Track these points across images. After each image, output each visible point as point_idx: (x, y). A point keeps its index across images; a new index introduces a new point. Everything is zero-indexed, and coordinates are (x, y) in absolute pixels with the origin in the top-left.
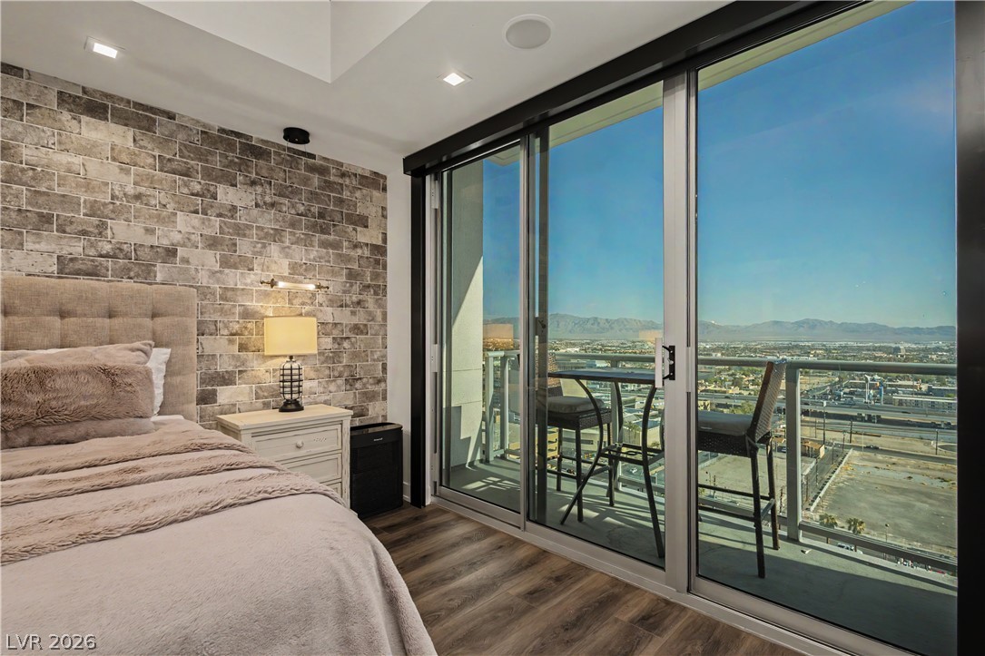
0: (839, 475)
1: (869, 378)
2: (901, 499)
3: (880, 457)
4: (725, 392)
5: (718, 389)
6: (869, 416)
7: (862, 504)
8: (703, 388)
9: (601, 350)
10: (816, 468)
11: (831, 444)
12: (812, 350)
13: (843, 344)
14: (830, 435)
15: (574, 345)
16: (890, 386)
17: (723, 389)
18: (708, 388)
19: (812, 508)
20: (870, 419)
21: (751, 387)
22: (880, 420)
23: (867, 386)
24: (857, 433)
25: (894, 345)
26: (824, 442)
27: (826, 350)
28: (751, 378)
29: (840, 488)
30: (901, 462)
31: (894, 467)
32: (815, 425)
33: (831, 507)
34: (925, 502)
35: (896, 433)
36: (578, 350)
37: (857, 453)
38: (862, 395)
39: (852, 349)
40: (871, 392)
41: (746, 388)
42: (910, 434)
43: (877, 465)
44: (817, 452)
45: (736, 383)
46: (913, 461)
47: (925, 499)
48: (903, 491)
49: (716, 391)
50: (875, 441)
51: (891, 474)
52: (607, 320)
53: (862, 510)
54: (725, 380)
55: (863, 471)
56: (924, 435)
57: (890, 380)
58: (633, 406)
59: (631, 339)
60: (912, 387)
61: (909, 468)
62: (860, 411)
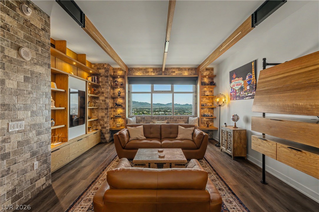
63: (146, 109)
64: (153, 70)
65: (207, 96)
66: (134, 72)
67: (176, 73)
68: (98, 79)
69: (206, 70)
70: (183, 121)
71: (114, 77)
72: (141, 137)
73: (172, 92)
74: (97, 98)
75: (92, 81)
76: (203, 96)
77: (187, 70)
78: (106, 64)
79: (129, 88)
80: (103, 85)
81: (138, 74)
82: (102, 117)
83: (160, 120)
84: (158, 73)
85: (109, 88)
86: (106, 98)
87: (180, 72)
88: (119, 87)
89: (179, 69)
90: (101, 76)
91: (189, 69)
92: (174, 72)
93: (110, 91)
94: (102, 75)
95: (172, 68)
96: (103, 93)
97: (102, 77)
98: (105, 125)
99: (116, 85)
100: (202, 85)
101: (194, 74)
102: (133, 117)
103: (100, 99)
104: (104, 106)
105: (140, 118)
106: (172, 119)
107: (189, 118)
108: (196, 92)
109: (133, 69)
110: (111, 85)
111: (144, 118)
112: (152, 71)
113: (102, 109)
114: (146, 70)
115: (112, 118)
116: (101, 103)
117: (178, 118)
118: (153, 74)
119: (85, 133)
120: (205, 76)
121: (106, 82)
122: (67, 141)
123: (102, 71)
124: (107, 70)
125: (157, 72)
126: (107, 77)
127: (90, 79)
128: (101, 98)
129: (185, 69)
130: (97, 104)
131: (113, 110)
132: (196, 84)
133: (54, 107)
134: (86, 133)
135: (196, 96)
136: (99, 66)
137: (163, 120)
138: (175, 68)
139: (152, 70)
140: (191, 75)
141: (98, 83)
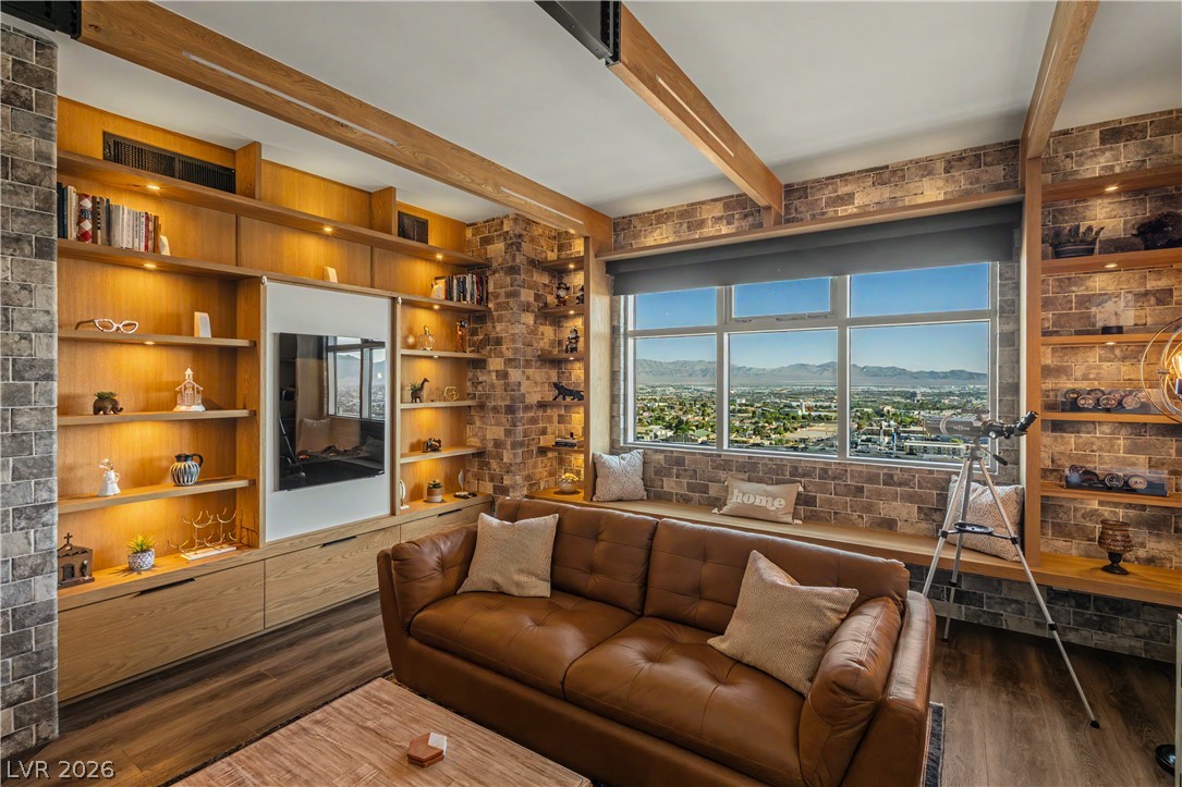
63: (894, 394)
64: (727, 206)
65: (1106, 330)
66: (636, 236)
67: (857, 202)
68: (481, 283)
69: (1103, 141)
70: (910, 498)
71: (558, 271)
72: (518, 585)
73: (833, 318)
74: (479, 364)
75: (449, 296)
76: (1078, 333)
77: (940, 166)
78: (507, 217)
79: (614, 312)
80: (499, 306)
81: (657, 239)
82: (498, 444)
83: (760, 481)
84: (750, 219)
85: (529, 319)
86: (509, 361)
87: (884, 193)
88: (572, 312)
89: (881, 175)
90: (494, 273)
91: (953, 162)
92: (848, 199)
93: (533, 332)
94: (495, 265)
95: (832, 178)
96: (498, 342)
97: (497, 275)
98: (505, 477)
99: (562, 301)
100: (1057, 255)
101: (998, 188)
102: (631, 449)
103: (492, 368)
104: (503, 399)
105: (661, 457)
106: (834, 478)
107: (949, 481)
108: (1009, 310)
109: (636, 222)
110: (535, 306)
111: (679, 461)
112: (720, 218)
113: (495, 409)
114: (688, 215)
115: (543, 451)
116: (493, 386)
117: (872, 479)
118: (725, 230)
119: (387, 511)
120: (1094, 188)
121: (509, 295)
122: (252, 544)
123: (497, 249)
124: (514, 244)
125: (746, 216)
126: (512, 270)
127: (440, 286)
128: (496, 364)
129: (924, 167)
130: (480, 388)
131: (554, 413)
132: (1010, 254)
133: (201, 408)
134: (393, 513)
135: (1010, 340)
136: (488, 229)
137: (778, 482)
138: (851, 174)
139: (718, 211)
140: (967, 194)
141: (480, 302)
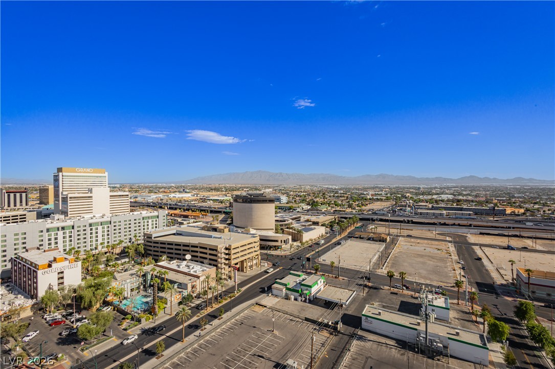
0: (395, 251)
1: (408, 202)
2: (421, 260)
3: (412, 240)
4: (344, 211)
5: (341, 209)
6: (408, 220)
7: (405, 264)
8: (335, 209)
9: (283, 190)
10: (386, 247)
11: (392, 235)
12: (384, 188)
13: (397, 186)
14: (392, 231)
15: (269, 188)
16: (417, 205)
17: (344, 209)
18: (337, 209)
19: (384, 268)
20: (408, 222)
21: (357, 208)
22: (413, 223)
23: (407, 206)
24: (403, 229)
25: (418, 186)
26: (389, 234)
27: (390, 189)
28: (357, 203)
29: (396, 257)
30: (421, 242)
31: (418, 245)
32: (384, 226)
33: (392, 267)
34: (431, 261)
35: (419, 228)
36: (271, 190)
37: (403, 239)
38: (405, 211)
39: (401, 188)
40: (409, 209)
41: (354, 209)
42: (425, 228)
43: (411, 244)
44: (386, 239)
45: (350, 206)
46: (426, 241)
47: (431, 259)
48: (422, 256)
49: (340, 211)
50: (410, 233)
51: (417, 248)
52: (286, 174)
53: (406, 267)
54: (344, 205)
55: (406, 247)
56: (431, 229)
57: (417, 203)
58: (300, 220)
59: (299, 184)
60: (426, 206)
61: (425, 245)
62: (404, 218)
